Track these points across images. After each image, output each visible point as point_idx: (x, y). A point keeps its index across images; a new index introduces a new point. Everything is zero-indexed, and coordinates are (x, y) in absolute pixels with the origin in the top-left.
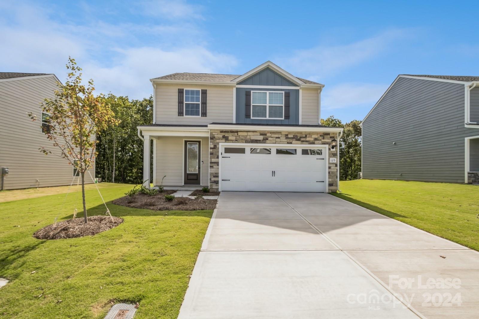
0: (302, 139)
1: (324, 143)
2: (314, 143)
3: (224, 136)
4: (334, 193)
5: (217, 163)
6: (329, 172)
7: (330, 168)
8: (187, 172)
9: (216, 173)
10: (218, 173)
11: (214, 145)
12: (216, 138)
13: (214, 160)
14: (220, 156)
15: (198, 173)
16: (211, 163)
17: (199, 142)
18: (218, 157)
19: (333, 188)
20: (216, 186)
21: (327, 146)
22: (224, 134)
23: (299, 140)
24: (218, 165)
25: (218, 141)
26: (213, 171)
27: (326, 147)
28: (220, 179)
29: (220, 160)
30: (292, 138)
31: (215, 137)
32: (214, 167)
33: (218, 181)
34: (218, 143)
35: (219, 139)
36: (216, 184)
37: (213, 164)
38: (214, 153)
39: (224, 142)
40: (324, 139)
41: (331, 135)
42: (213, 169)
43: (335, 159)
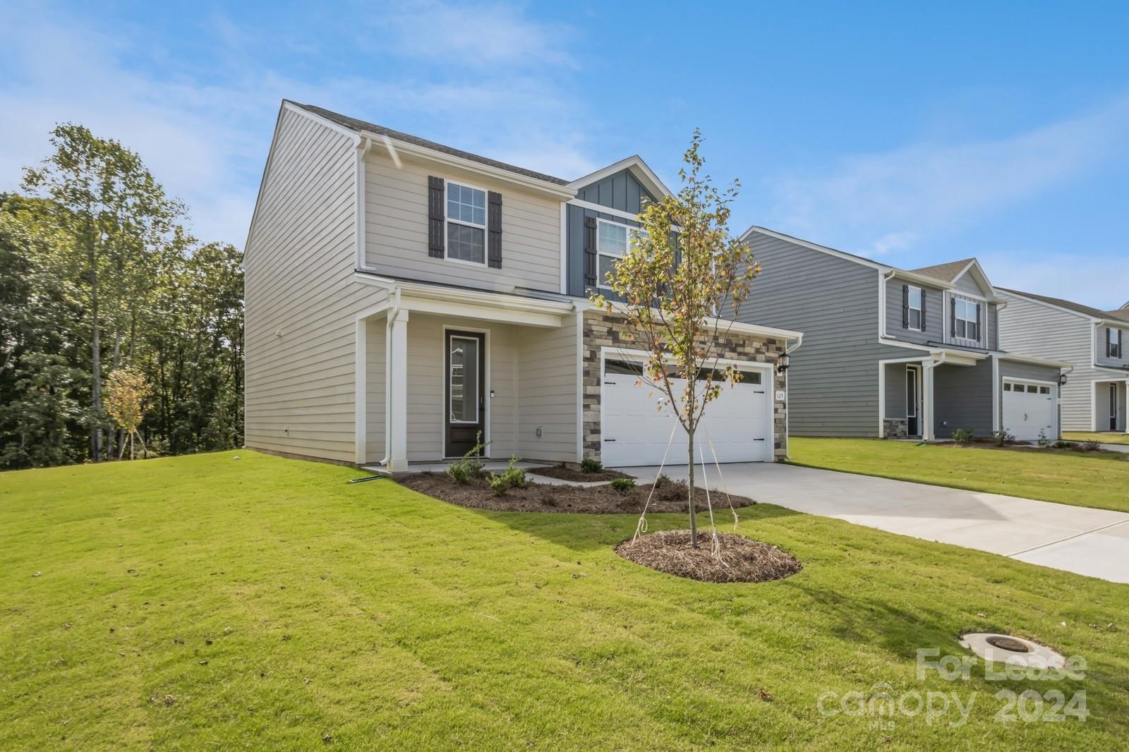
0: (740, 349)
1: (768, 360)
2: (754, 359)
3: (611, 329)
4: (781, 460)
5: (597, 397)
6: (775, 420)
7: (776, 411)
8: (451, 422)
9: (595, 423)
10: (597, 424)
11: (591, 351)
12: (595, 333)
13: (591, 390)
14: (603, 380)
15: (477, 422)
16: (586, 396)
17: (482, 336)
18: (598, 384)
19: (780, 452)
20: (596, 455)
21: (771, 365)
22: (609, 325)
23: (733, 350)
24: (599, 403)
25: (598, 341)
26: (591, 416)
27: (769, 369)
28: (603, 437)
29: (603, 390)
30: (725, 346)
31: (592, 331)
32: (592, 406)
33: (599, 443)
34: (599, 347)
35: (600, 337)
36: (596, 450)
37: (590, 400)
38: (591, 372)
39: (611, 344)
40: (768, 351)
41: (778, 345)
42: (589, 413)
43: (783, 393)
